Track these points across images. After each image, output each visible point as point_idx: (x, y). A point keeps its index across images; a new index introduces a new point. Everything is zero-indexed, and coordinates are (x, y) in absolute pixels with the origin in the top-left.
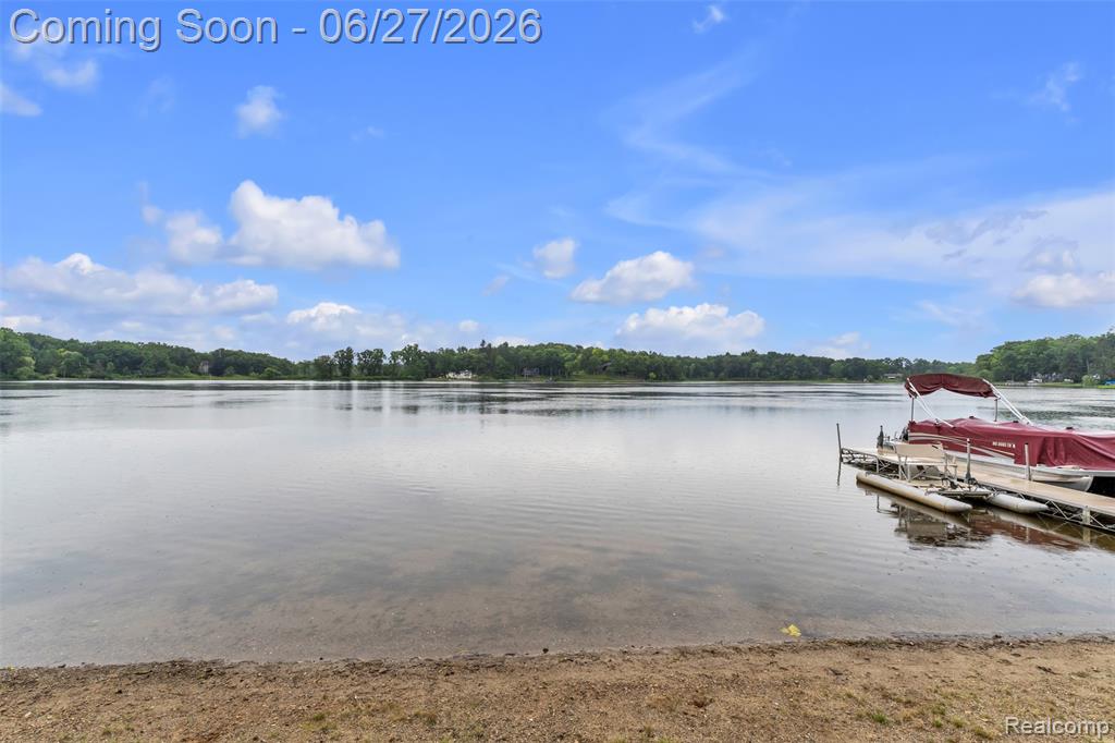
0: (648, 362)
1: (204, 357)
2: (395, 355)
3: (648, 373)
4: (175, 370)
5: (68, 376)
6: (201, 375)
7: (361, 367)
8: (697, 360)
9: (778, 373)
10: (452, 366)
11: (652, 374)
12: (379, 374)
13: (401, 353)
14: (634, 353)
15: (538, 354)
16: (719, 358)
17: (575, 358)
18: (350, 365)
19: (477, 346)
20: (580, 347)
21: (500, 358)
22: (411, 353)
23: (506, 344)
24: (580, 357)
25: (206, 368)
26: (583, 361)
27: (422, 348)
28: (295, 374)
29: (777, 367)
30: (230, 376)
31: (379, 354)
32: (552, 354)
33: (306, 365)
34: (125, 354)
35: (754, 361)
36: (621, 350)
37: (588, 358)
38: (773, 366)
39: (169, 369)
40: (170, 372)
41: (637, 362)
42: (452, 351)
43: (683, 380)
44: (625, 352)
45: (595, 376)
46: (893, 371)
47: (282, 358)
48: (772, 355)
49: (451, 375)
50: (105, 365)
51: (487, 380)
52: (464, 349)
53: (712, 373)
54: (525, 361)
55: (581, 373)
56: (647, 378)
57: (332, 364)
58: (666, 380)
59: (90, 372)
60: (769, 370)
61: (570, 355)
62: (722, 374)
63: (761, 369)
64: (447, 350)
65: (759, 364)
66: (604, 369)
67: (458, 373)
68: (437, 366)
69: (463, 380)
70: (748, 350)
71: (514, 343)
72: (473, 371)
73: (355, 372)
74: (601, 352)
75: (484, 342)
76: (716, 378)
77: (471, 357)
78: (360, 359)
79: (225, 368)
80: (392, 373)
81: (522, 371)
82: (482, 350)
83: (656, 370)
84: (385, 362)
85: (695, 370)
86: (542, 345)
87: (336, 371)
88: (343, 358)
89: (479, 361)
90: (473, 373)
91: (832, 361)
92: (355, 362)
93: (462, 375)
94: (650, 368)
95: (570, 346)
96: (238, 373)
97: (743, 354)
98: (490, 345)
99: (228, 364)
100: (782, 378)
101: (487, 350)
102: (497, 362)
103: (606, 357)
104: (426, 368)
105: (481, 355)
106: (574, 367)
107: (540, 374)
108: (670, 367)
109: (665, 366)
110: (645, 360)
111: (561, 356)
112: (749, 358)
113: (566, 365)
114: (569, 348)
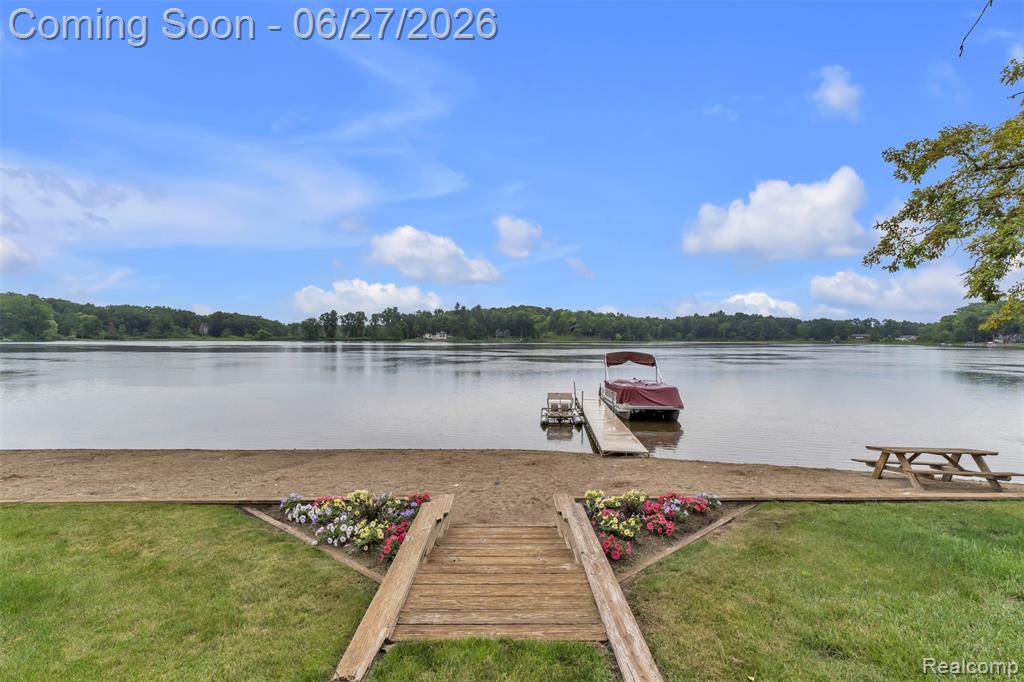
0: (614, 324)
1: (203, 319)
2: (375, 317)
3: (615, 333)
4: (179, 332)
5: (86, 337)
6: (201, 336)
7: (345, 329)
8: (666, 321)
9: (745, 334)
10: (429, 328)
11: (618, 335)
12: (361, 335)
13: (381, 316)
14: (601, 315)
15: (508, 317)
16: (687, 319)
17: (544, 320)
18: (334, 326)
19: (452, 308)
20: (550, 309)
21: (473, 320)
22: (391, 315)
23: (479, 307)
24: (548, 318)
25: (206, 330)
26: (552, 323)
27: (401, 311)
28: (286, 335)
29: (744, 328)
30: (227, 338)
31: (361, 316)
32: (522, 315)
33: (294, 326)
34: (135, 317)
35: (721, 322)
36: (589, 312)
37: (557, 319)
38: (740, 327)
39: (173, 331)
40: (175, 333)
41: (603, 323)
42: (429, 313)
43: (649, 341)
44: (593, 314)
45: (563, 337)
46: (862, 331)
47: (274, 320)
48: (740, 316)
49: (427, 336)
50: (117, 327)
51: (462, 342)
52: (440, 311)
53: (679, 334)
54: (495, 322)
55: (550, 333)
56: (613, 338)
57: (318, 325)
58: (632, 340)
59: (103, 333)
60: (736, 331)
61: (539, 317)
62: (689, 335)
63: (728, 330)
64: (424, 312)
65: (726, 325)
66: (572, 330)
67: (434, 334)
68: (414, 328)
69: (438, 340)
70: (715, 311)
71: (486, 306)
72: (448, 332)
73: (339, 333)
74: (570, 314)
75: (458, 304)
76: (684, 338)
77: (446, 319)
78: (343, 322)
79: (222, 330)
80: (373, 334)
81: (493, 332)
82: (456, 312)
83: (622, 330)
84: (367, 324)
85: (663, 331)
86: (514, 308)
87: (323, 332)
88: (328, 320)
89: (454, 322)
90: (448, 334)
91: (799, 321)
92: (339, 323)
93: (438, 336)
94: (617, 330)
96: (234, 334)
97: (711, 315)
98: (464, 308)
99: (225, 326)
100: (749, 339)
101: (460, 313)
102: (470, 324)
103: (574, 319)
104: (404, 329)
105: (456, 317)
106: (544, 329)
107: (512, 335)
108: (637, 328)
109: (631, 327)
110: (612, 321)
111: (532, 318)
112: (716, 319)
113: (536, 326)
114: (539, 310)
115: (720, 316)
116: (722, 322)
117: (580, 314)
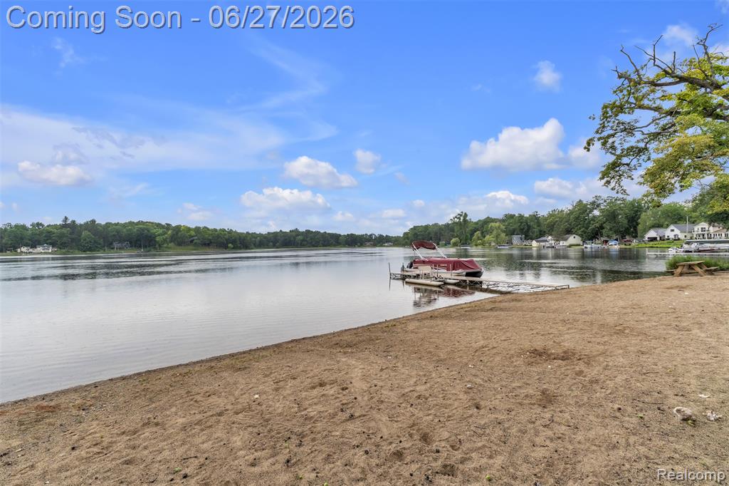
0: (227, 237)
3: (227, 244)
8: (261, 235)
9: (311, 243)
10: (26, 241)
11: (230, 245)
14: (215, 230)
15: (127, 231)
16: (275, 234)
17: (166, 233)
19: (59, 222)
20: (169, 225)
21: (86, 233)
23: (93, 221)
24: (170, 232)
26: (172, 236)
29: (311, 239)
32: (143, 230)
36: (205, 227)
37: (177, 233)
38: (308, 239)
41: (218, 236)
42: (25, 227)
43: (252, 249)
44: (208, 229)
45: (183, 247)
48: (308, 231)
49: (24, 249)
51: (72, 253)
52: (39, 225)
53: (271, 244)
54: (114, 235)
55: (170, 245)
56: (226, 247)
58: (240, 248)
60: (306, 241)
61: (161, 231)
62: (278, 244)
63: (303, 240)
65: (300, 237)
66: (192, 241)
67: (33, 248)
68: (4, 241)
69: (41, 253)
70: (293, 228)
71: (101, 221)
72: (53, 245)
74: (189, 229)
75: (66, 218)
76: (274, 246)
77: (51, 232)
81: (111, 244)
82: (64, 226)
83: (234, 242)
85: (260, 241)
86: (131, 223)
89: (62, 236)
90: (53, 247)
91: (340, 235)
93: (40, 249)
94: (229, 241)
95: (159, 224)
97: (291, 231)
98: (74, 222)
100: (314, 246)
101: (71, 227)
102: (83, 237)
103: (193, 233)
105: (64, 230)
106: (165, 240)
107: (131, 247)
108: (244, 239)
109: (240, 239)
110: (225, 234)
111: (152, 231)
112: (294, 234)
113: (157, 239)
114: (159, 225)
115: (296, 232)
116: (298, 235)
117: (197, 229)
